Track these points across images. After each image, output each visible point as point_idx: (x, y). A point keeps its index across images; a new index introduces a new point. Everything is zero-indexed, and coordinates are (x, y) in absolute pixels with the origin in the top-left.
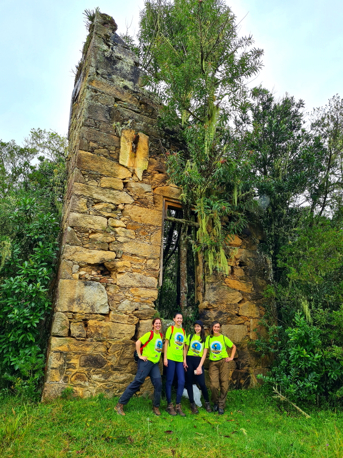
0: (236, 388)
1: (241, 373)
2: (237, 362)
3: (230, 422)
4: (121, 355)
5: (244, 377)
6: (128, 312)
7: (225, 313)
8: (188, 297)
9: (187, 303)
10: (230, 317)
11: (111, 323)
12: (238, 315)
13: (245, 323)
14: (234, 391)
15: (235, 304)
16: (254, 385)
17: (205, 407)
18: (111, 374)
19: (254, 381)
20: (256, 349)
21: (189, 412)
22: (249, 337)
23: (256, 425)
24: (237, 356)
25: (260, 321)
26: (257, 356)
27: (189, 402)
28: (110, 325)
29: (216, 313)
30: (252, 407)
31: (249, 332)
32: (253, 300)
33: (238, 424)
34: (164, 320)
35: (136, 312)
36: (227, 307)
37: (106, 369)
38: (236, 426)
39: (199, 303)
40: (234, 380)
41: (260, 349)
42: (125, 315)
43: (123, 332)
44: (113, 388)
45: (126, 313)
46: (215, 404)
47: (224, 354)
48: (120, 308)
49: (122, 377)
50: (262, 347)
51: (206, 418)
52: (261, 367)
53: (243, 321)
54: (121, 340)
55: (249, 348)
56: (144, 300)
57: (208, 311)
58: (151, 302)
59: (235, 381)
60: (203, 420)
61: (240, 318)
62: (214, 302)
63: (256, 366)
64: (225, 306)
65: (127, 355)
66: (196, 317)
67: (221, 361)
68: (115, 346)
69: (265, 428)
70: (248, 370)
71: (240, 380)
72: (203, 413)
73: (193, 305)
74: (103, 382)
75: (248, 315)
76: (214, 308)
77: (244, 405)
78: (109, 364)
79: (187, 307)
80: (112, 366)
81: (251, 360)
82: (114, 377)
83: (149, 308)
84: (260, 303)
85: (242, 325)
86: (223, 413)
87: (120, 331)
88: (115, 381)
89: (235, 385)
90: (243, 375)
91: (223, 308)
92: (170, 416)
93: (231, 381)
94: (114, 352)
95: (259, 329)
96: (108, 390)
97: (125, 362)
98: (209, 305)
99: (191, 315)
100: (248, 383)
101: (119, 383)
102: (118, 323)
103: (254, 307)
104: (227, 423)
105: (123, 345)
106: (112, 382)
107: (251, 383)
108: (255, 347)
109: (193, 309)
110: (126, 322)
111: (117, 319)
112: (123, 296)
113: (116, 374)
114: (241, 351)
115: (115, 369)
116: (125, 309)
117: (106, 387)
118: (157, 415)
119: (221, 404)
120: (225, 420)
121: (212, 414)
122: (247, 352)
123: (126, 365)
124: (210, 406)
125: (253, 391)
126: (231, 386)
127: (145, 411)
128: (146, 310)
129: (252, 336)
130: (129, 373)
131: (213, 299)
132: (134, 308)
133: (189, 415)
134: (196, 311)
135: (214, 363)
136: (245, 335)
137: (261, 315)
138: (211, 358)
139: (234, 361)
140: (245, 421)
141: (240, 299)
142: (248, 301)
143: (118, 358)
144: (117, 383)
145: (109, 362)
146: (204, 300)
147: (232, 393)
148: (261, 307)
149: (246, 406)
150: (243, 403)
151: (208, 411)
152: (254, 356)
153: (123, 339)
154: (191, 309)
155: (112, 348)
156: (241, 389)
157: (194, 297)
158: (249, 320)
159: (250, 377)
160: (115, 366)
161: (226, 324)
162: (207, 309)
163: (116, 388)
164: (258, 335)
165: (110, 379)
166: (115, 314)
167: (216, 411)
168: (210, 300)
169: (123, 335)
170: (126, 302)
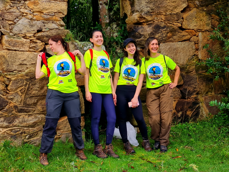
0: (181, 122)
1: (188, 103)
2: (182, 89)
3: (176, 159)
4: (27, 92)
5: (191, 108)
6: (28, 35)
7: (164, 28)
8: (110, 10)
9: (109, 18)
10: (171, 31)
11: (6, 51)
12: (181, 28)
13: (192, 39)
14: (180, 125)
15: (177, 14)
16: (205, 116)
17: (142, 146)
18: (16, 117)
19: (204, 111)
20: (206, 71)
21: (122, 153)
22: (198, 57)
23: (208, 160)
24: (182, 83)
25: (212, 34)
26: (208, 80)
27: (122, 143)
28: (5, 54)
29: (151, 28)
30: (203, 141)
31: (197, 49)
32: (202, 6)
33: (185, 160)
34: (79, 43)
35: (40, 34)
36: (166, 18)
37: (9, 111)
38: (183, 162)
39: (125, 16)
40: (178, 112)
41: (212, 70)
42: (25, 40)
43: (25, 62)
44: (22, 133)
45: (25, 37)
46: (156, 142)
47: (166, 79)
48: (16, 30)
49: (31, 120)
50: (215, 68)
51: (145, 158)
52: (213, 93)
53: (189, 36)
54: (24, 73)
55: (197, 71)
56: (49, 16)
57: (140, 26)
58: (59, 19)
59: (181, 113)
60: (141, 160)
61: (184, 33)
62: (148, 13)
63: (207, 93)
64: (163, 17)
65: (34, 92)
66: (123, 36)
67: (162, 88)
68: (16, 81)
69: (220, 161)
70: (196, 99)
71: (186, 112)
72: (141, 153)
73: (118, 19)
74: (6, 127)
75: (195, 28)
76: (147, 21)
77: (192, 140)
78: (11, 105)
79: (109, 24)
80: (16, 107)
81: (200, 86)
82: (21, 120)
83: (57, 27)
84: (212, 10)
85: (187, 42)
86: (166, 151)
87: (20, 62)
88: (22, 125)
89: (180, 118)
90: (190, 105)
91: (160, 20)
92: (99, 159)
93: (174, 113)
94: (16, 89)
95: (211, 45)
96: (15, 137)
97: (33, 101)
98: (141, 17)
99: (116, 34)
100: (197, 114)
101: (28, 127)
102: (15, 50)
103: (203, 16)
104: (172, 161)
105: (26, 79)
106: (18, 126)
107: (201, 114)
108: (206, 68)
109: (118, 25)
110: (28, 49)
111: (13, 46)
112: (18, 13)
113: (22, 116)
114: (187, 75)
115: (21, 111)
116: (23, 32)
117: (12, 133)
118: (82, 159)
119: (162, 141)
120: (169, 158)
121: (153, 153)
122: (195, 77)
123: (35, 104)
124: (150, 145)
125: (202, 123)
126: (175, 119)
127: (67, 156)
128: (53, 31)
129: (201, 55)
130: (39, 114)
131: (146, 10)
132: (35, 29)
133: (123, 156)
134: (123, 28)
135: (153, 92)
136: (192, 54)
137: (213, 27)
138: (149, 86)
139: (177, 89)
140: (194, 157)
141: (185, 5)
142: (195, 9)
143: (23, 96)
144: (26, 127)
145: (10, 103)
146: (133, 12)
147: (176, 127)
148: (213, 15)
149: (196, 140)
150: (191, 137)
151: (146, 149)
152: (204, 81)
153: (26, 71)
154: (115, 26)
155: (13, 84)
156: (188, 122)
157: (118, 9)
158: (197, 34)
159: (199, 107)
160: (20, 106)
161: (165, 41)
162: (138, 23)
163: (25, 133)
164: (210, 53)
165: (15, 123)
166: (9, 39)
167: (157, 149)
168: (142, 11)
169: (25, 66)
170: (23, 22)
